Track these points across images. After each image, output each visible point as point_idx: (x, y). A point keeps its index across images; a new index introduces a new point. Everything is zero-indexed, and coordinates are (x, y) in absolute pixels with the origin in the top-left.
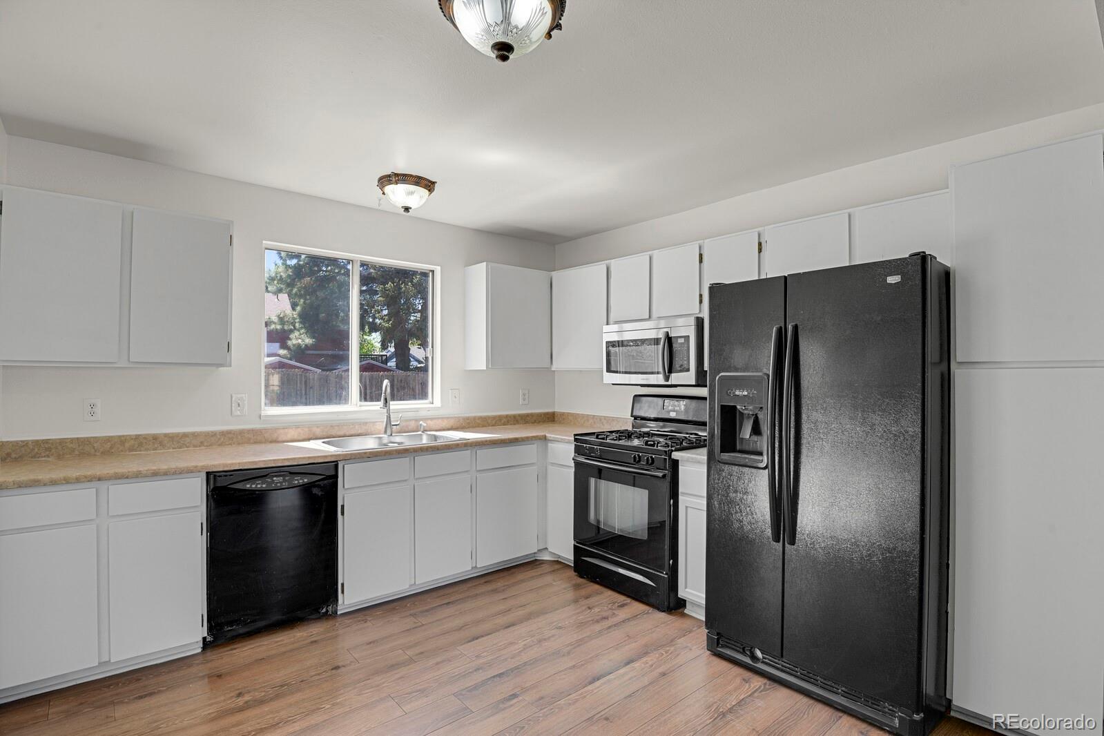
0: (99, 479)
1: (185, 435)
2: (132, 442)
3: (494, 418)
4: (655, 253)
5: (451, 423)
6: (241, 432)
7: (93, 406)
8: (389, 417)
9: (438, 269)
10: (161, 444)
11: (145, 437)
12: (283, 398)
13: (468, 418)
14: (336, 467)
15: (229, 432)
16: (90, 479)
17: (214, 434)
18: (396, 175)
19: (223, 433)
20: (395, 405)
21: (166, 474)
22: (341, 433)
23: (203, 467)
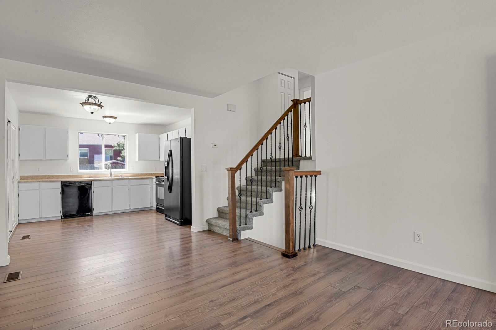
0: (39, 182)
1: (59, 176)
2: (47, 177)
3: (145, 174)
4: (174, 131)
5: (131, 175)
6: (73, 175)
7: (39, 169)
8: (111, 173)
9: (127, 135)
10: (54, 177)
11: (50, 176)
12: (81, 168)
13: (136, 174)
14: (92, 182)
15: (70, 175)
16: (38, 182)
17: (66, 176)
18: (105, 116)
19: (68, 176)
20: (112, 170)
21: (53, 181)
22: (98, 176)
23: (61, 180)
